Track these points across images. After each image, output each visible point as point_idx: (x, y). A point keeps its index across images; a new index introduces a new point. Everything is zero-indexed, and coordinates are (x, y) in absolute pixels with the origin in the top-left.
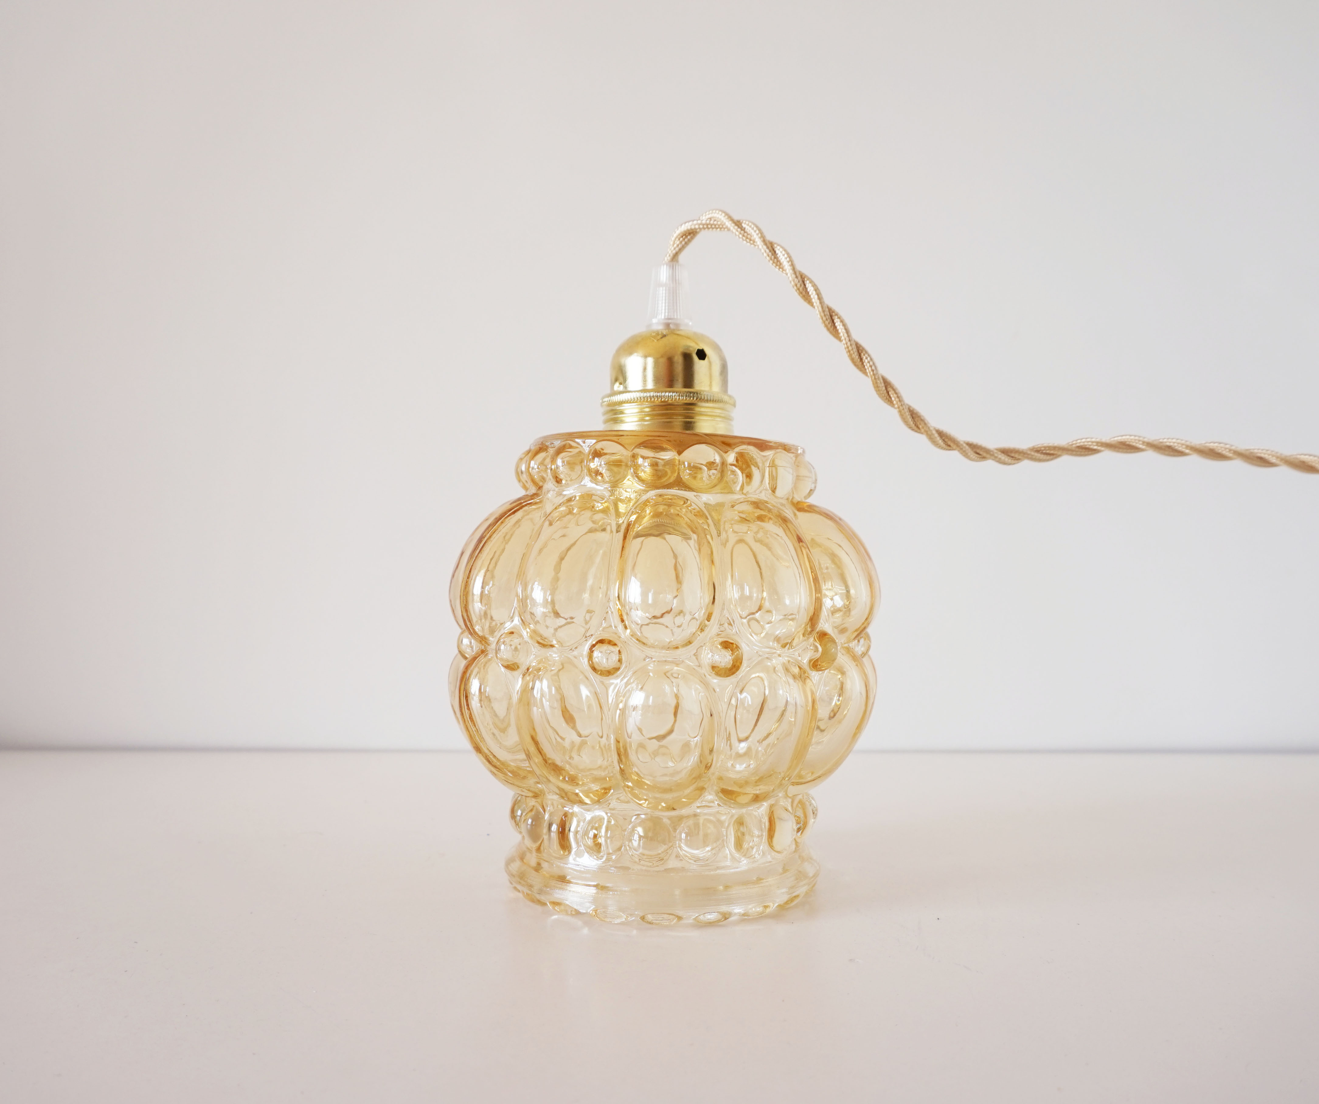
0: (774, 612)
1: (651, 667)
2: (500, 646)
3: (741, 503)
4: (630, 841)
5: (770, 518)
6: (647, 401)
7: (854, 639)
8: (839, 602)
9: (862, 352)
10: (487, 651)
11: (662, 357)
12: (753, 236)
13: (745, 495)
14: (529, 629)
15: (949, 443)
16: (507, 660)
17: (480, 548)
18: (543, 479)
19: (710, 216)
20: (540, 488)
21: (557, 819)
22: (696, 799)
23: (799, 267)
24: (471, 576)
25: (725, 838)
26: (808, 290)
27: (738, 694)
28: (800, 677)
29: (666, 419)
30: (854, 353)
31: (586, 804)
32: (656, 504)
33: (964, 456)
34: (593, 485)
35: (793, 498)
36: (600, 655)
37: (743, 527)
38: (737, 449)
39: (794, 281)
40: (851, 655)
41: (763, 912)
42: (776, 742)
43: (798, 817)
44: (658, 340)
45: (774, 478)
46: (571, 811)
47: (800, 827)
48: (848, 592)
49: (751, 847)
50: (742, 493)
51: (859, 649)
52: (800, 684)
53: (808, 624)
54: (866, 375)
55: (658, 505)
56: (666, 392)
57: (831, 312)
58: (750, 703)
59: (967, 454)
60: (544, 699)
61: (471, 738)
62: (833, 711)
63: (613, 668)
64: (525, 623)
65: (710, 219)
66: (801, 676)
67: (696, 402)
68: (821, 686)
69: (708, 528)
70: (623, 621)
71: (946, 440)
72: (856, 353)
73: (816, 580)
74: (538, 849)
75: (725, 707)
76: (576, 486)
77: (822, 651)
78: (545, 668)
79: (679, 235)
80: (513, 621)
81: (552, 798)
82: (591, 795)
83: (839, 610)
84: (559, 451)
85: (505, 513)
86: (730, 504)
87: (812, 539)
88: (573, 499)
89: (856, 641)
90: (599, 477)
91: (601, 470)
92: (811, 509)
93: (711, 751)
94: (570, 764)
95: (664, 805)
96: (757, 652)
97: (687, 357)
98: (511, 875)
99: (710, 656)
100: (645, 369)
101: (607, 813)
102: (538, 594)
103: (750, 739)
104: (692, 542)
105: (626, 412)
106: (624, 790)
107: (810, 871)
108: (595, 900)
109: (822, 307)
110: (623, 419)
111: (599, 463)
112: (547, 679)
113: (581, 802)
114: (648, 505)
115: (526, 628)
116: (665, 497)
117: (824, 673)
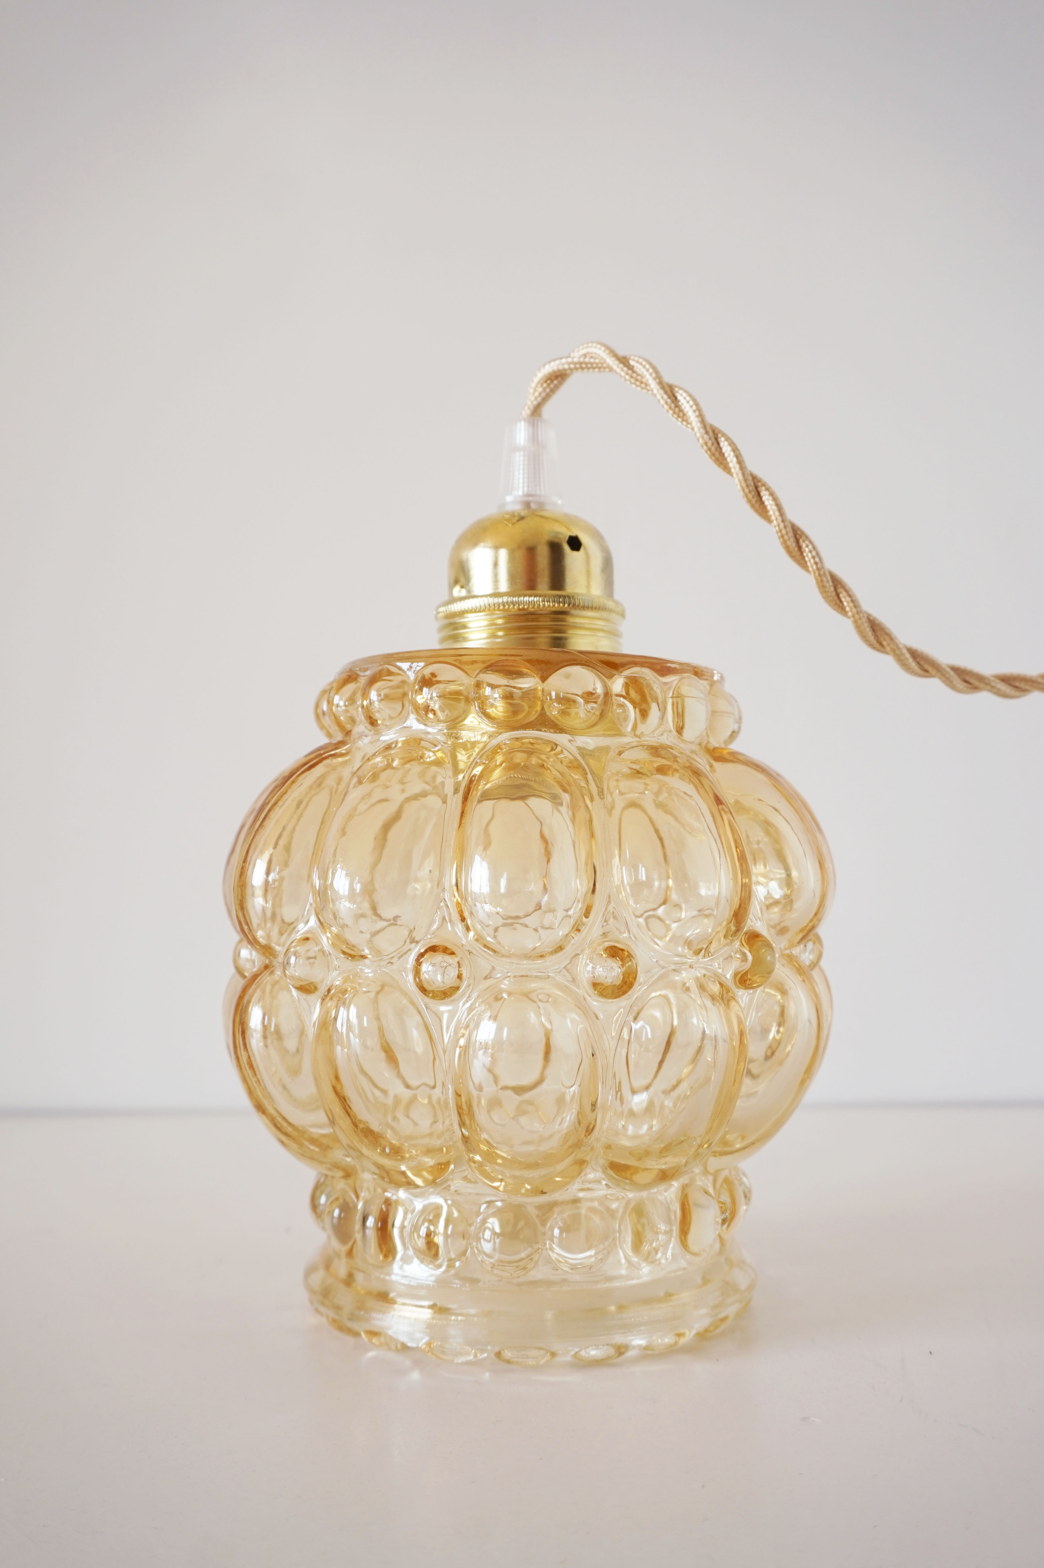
0: (683, 906)
1: (505, 984)
2: (289, 959)
3: (633, 747)
4: (478, 1240)
5: (676, 770)
6: (499, 610)
7: (799, 942)
8: (778, 893)
9: (801, 537)
10: (273, 966)
11: (519, 547)
12: (645, 376)
13: (639, 737)
14: (330, 932)
15: (926, 667)
16: (300, 979)
17: (261, 819)
18: (353, 721)
19: (585, 351)
20: (348, 733)
21: (375, 1210)
22: (573, 1178)
23: (710, 419)
24: (248, 859)
25: (618, 1235)
26: (724, 450)
27: (632, 1023)
28: (722, 998)
29: (525, 634)
30: (789, 539)
31: (417, 1186)
32: (511, 751)
33: (948, 685)
34: (422, 727)
35: (708, 742)
36: (430, 968)
37: (637, 784)
38: (627, 672)
39: (703, 438)
40: (794, 966)
41: (676, 1343)
42: (688, 1093)
43: (723, 1203)
44: (513, 524)
45: (680, 715)
46: (394, 1198)
47: (726, 1218)
48: (789, 875)
49: (655, 1249)
50: (635, 735)
51: (806, 957)
52: (722, 1008)
53: (731, 922)
54: (807, 570)
55: (513, 752)
56: (525, 596)
57: (756, 481)
58: (650, 1036)
59: (951, 682)
60: (351, 1035)
61: (251, 1093)
62: (770, 1047)
63: (451, 987)
64: (324, 924)
65: (585, 355)
66: (722, 996)
67: (568, 610)
68: (753, 1011)
69: (586, 786)
70: (463, 919)
71: (922, 663)
72: (792, 539)
73: (742, 858)
74: (350, 1253)
75: (613, 1043)
76: (398, 728)
77: (753, 960)
78: (353, 988)
79: (542, 379)
80: (307, 922)
81: (367, 1178)
82: (425, 1174)
83: (776, 903)
84: (373, 681)
85: (298, 769)
86: (617, 751)
87: (737, 802)
88: (393, 746)
89: (802, 946)
90: (430, 714)
91: (432, 705)
92: (734, 758)
93: (594, 1105)
94: (392, 1129)
95: (529, 1187)
96: (657, 961)
97: (555, 549)
98: (311, 1291)
99: (589, 968)
100: (496, 564)
101: (446, 1200)
102: (341, 883)
103: (652, 1089)
104: (563, 809)
105: (470, 625)
106: (470, 1166)
107: (743, 1282)
108: (430, 1327)
109: (743, 474)
110: (466, 635)
111: (429, 696)
112: (357, 1006)
113: (410, 1184)
114: (498, 752)
115: (326, 932)
116: (525, 740)
117: (756, 992)
